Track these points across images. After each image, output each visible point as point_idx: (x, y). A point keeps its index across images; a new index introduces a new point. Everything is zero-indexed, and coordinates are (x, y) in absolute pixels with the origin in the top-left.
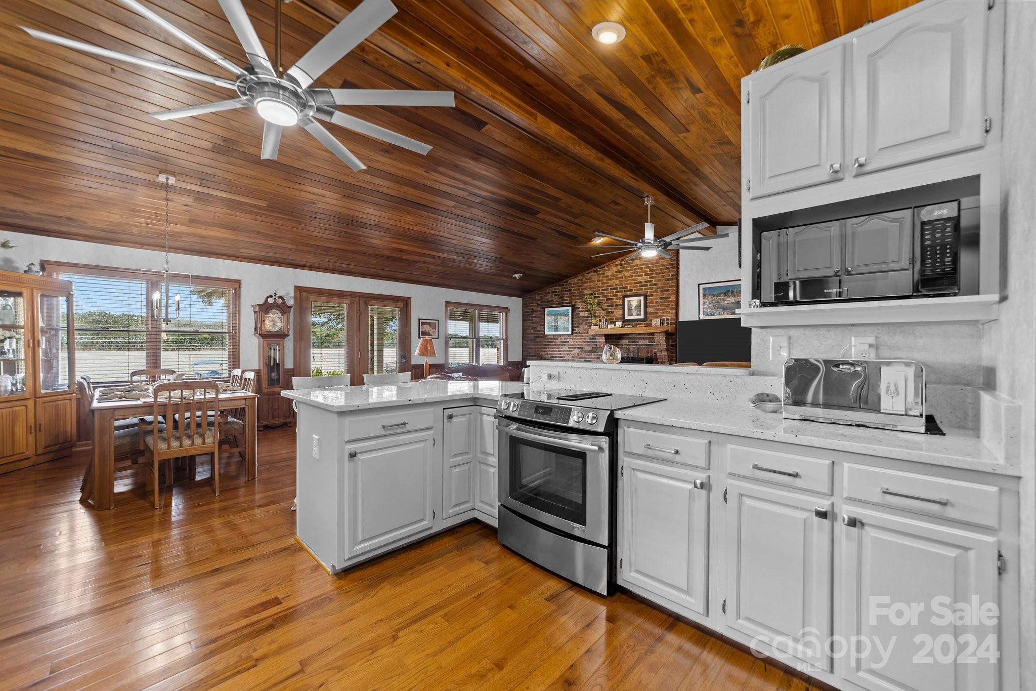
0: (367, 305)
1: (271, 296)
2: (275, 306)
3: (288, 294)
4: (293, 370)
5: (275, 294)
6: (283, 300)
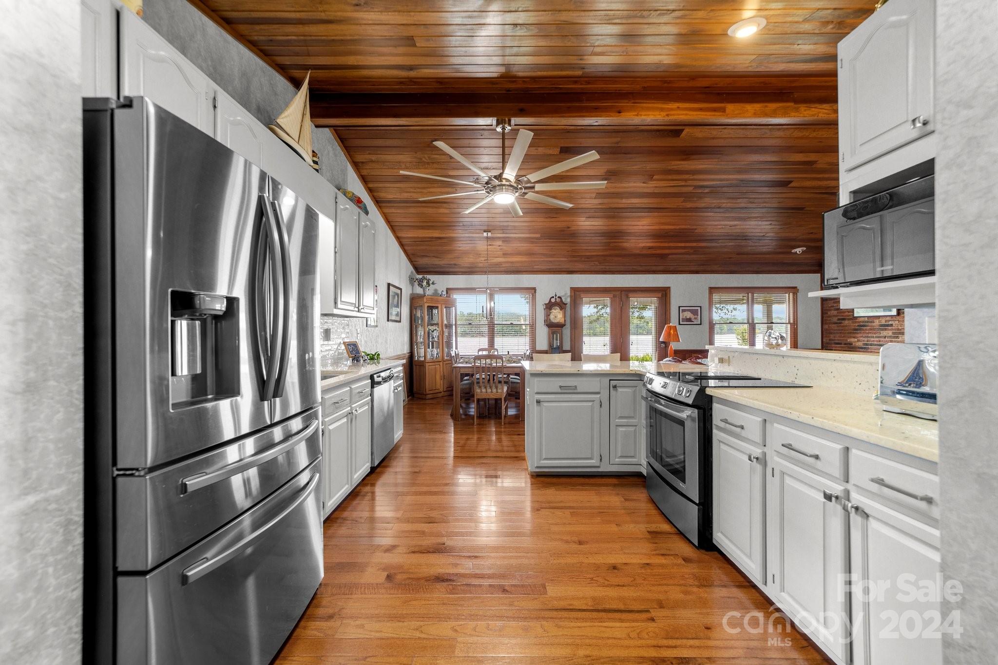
0: (628, 297)
1: (553, 297)
2: (555, 304)
3: (566, 294)
4: (570, 351)
5: (556, 296)
6: (561, 299)
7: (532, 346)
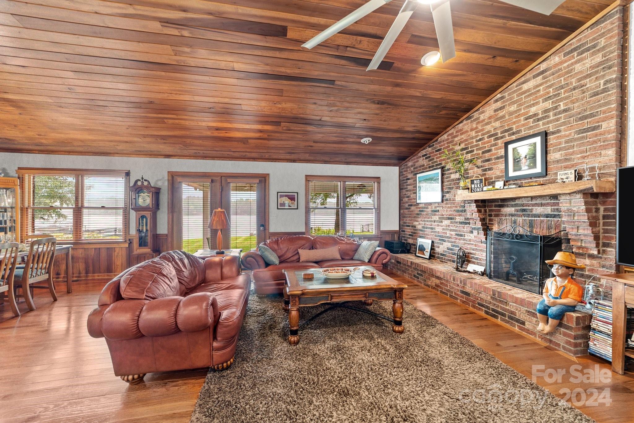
2: (142, 187)
3: (163, 178)
4: (167, 235)
5: (142, 178)
6: (149, 182)
7: (125, 232)
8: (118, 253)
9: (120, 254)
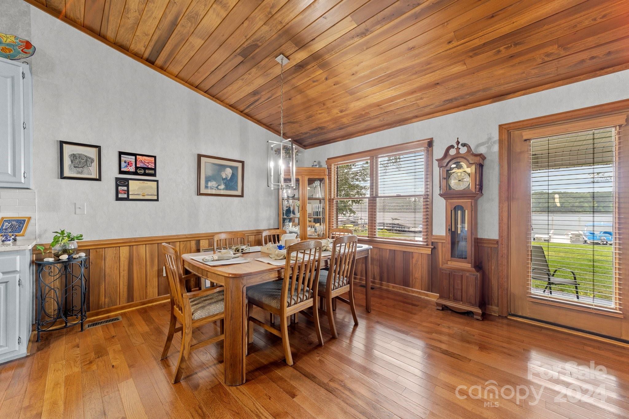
1: (453, 147)
2: (458, 157)
3: (489, 139)
4: (497, 242)
5: (458, 143)
6: (469, 147)
7: (427, 228)
8: (417, 261)
9: (419, 263)
